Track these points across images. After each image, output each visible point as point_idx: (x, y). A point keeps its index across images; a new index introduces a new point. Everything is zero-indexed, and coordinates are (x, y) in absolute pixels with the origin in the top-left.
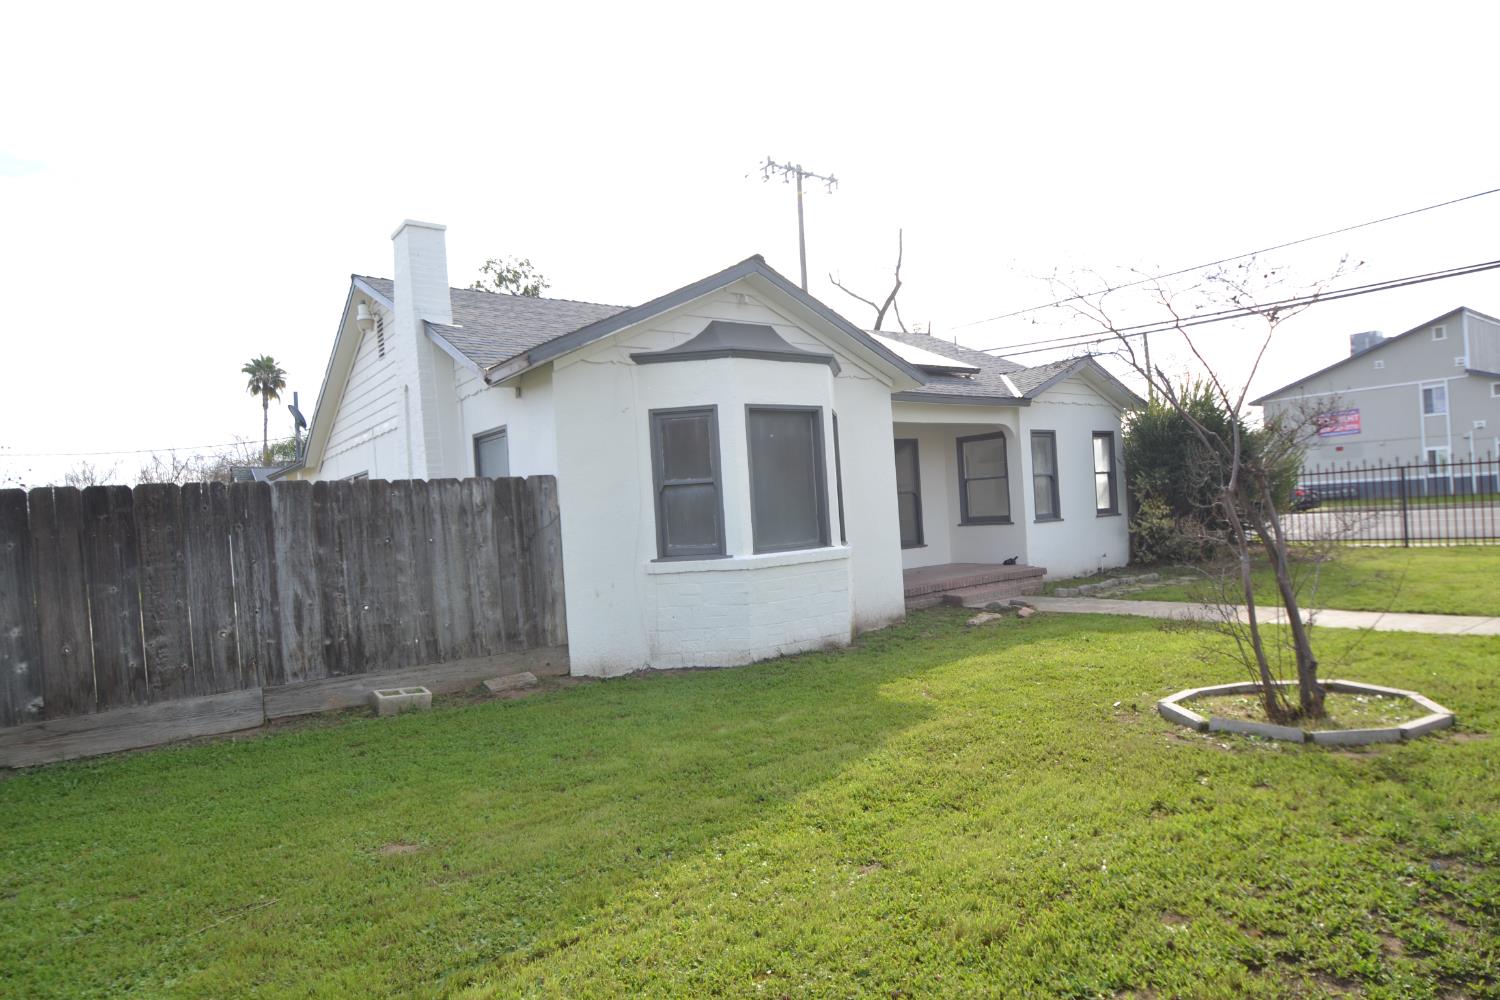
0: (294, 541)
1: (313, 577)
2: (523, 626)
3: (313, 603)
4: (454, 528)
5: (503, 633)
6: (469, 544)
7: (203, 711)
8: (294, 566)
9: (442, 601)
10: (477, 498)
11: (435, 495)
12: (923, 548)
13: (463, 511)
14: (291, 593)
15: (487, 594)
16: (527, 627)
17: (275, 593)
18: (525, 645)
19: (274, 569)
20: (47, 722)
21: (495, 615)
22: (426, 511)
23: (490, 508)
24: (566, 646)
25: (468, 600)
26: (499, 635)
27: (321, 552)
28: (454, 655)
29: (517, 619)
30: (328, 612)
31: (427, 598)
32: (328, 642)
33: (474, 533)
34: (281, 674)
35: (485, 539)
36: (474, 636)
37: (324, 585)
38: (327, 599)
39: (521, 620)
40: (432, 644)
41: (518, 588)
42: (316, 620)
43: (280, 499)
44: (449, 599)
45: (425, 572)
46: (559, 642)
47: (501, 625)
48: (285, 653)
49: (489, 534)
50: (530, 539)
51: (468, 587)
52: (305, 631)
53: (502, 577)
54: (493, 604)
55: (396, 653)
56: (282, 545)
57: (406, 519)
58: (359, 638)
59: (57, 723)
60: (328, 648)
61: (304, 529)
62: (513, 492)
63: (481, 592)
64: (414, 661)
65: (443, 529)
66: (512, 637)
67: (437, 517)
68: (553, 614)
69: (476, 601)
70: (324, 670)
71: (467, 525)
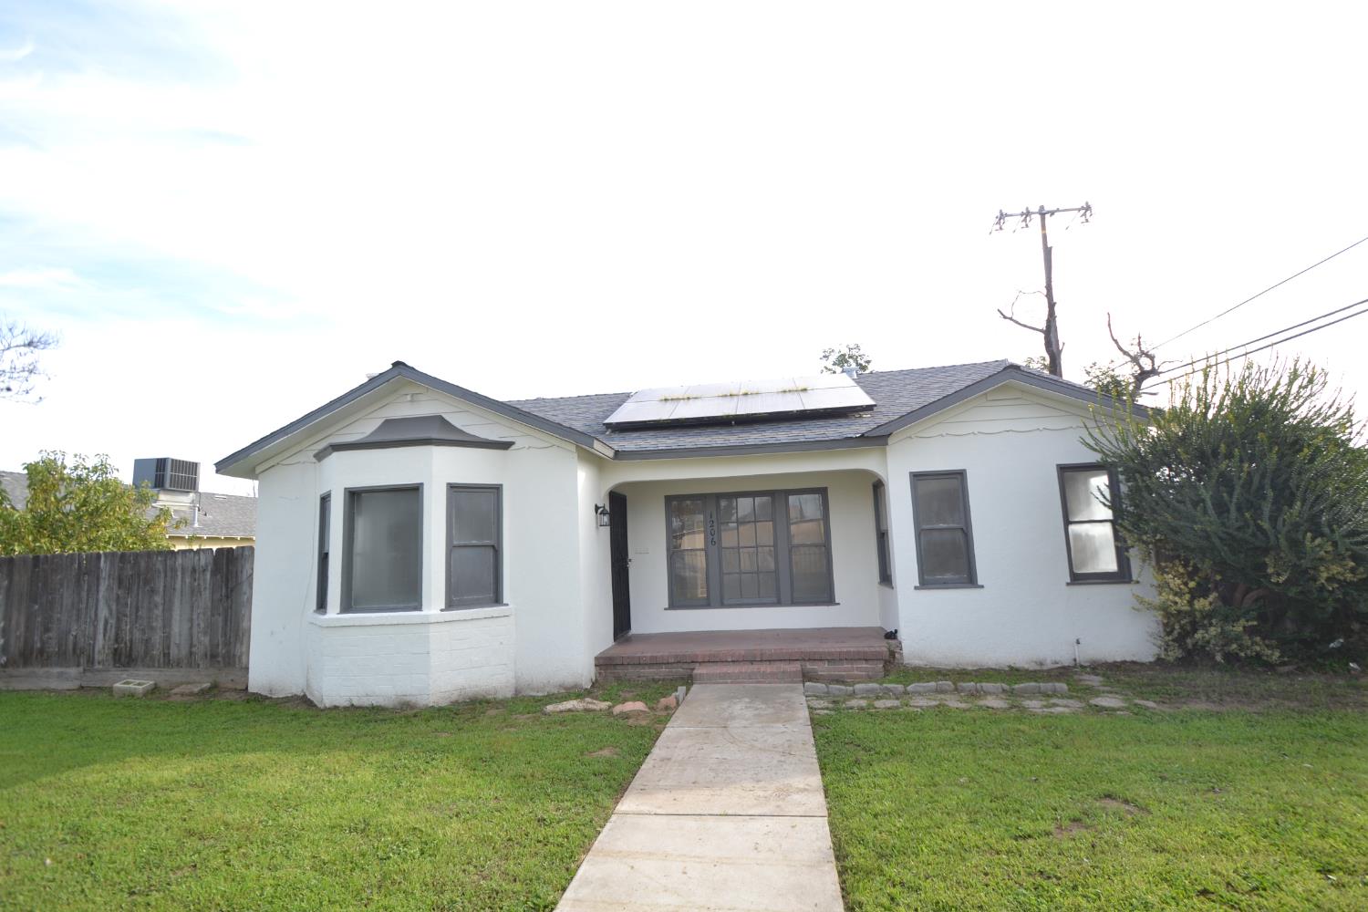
0: (108, 586)
1: (114, 607)
2: (222, 650)
3: (112, 621)
4: (188, 580)
5: (209, 654)
6: (195, 592)
7: (60, 675)
8: (107, 601)
9: (176, 629)
10: (203, 562)
11: (179, 561)
12: (832, 608)
13: (194, 570)
14: (103, 615)
15: (202, 625)
16: (224, 651)
17: (96, 615)
18: (222, 664)
19: (97, 600)
20: (6, 670)
21: (206, 640)
22: (174, 570)
23: (209, 568)
24: (247, 669)
25: (191, 628)
26: (206, 655)
27: (119, 593)
28: (178, 664)
29: (218, 645)
30: (118, 628)
31: (167, 624)
32: (116, 646)
33: (199, 585)
34: (93, 663)
35: (205, 588)
36: (191, 653)
37: (118, 612)
38: (118, 620)
39: (220, 647)
40: (167, 655)
41: (220, 624)
42: (112, 633)
43: (105, 562)
44: (178, 628)
45: (168, 608)
46: (244, 666)
47: (209, 649)
48: (96, 650)
49: (208, 586)
50: (232, 591)
51: (191, 620)
52: (107, 638)
53: (213, 615)
54: (205, 634)
55: (148, 658)
56: (103, 588)
57: (162, 575)
58: (131, 647)
59: (10, 670)
60: (116, 650)
61: (113, 579)
62: (225, 557)
63: (199, 625)
64: (156, 665)
65: (182, 581)
66: (214, 656)
67: (179, 573)
68: (242, 644)
69: (195, 630)
70: (112, 663)
71: (195, 580)
